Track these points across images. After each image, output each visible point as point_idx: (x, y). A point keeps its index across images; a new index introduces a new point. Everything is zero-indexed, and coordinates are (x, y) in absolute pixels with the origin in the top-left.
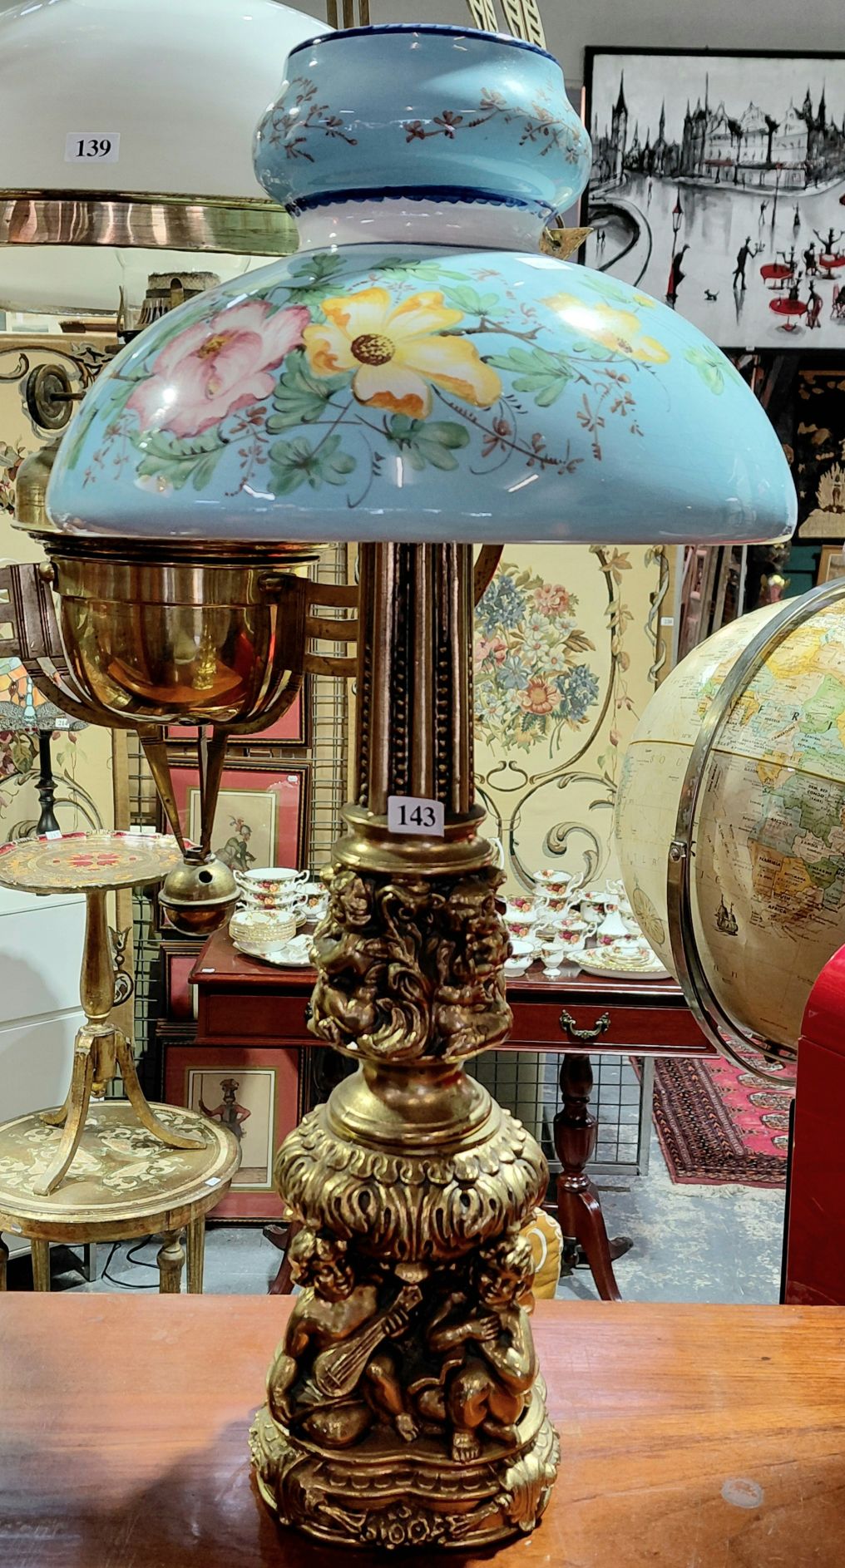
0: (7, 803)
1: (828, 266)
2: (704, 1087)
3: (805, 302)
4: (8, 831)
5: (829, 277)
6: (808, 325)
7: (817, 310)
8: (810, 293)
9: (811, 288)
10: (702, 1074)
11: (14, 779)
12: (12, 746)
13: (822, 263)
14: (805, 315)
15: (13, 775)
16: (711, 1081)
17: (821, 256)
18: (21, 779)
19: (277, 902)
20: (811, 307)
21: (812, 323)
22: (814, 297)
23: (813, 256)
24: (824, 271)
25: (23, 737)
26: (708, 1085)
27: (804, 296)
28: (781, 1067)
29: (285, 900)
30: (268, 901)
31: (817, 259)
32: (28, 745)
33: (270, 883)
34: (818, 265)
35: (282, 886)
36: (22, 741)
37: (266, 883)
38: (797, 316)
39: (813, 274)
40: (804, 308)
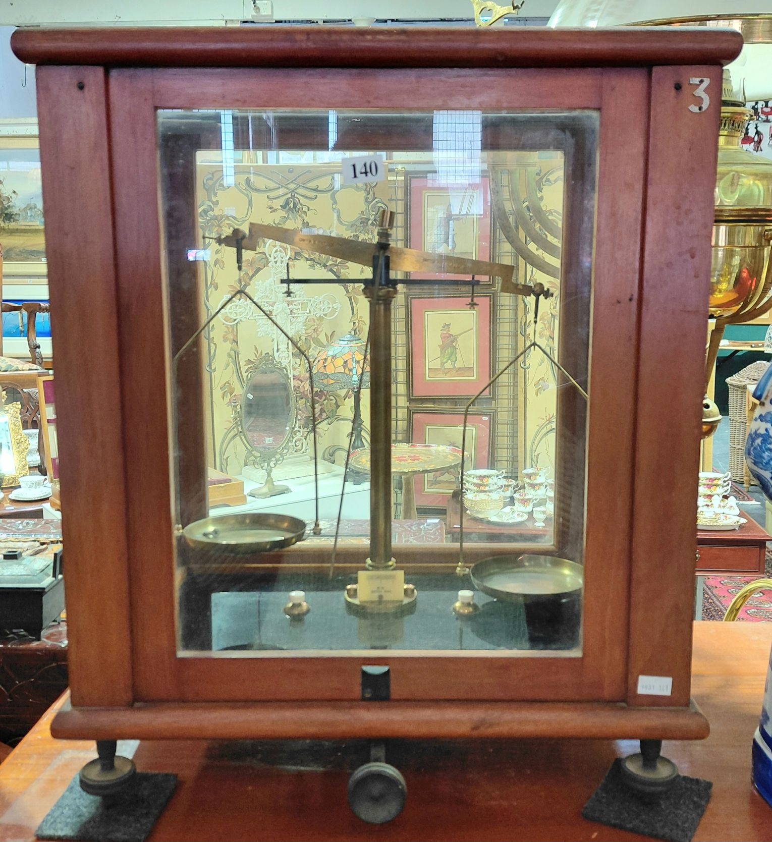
0: (322, 435)
1: (767, 114)
2: (717, 606)
3: (753, 136)
4: (323, 451)
5: (767, 121)
6: (755, 150)
7: (760, 141)
8: (755, 130)
9: (756, 128)
10: (714, 599)
11: (326, 422)
12: (325, 402)
13: (763, 113)
14: (753, 144)
15: (325, 419)
16: (721, 603)
17: (762, 108)
18: (330, 421)
19: (487, 488)
20: (756, 139)
21: (757, 148)
22: (757, 133)
23: (757, 109)
24: (764, 117)
25: (332, 398)
26: (719, 604)
27: (752, 133)
28: (762, 595)
29: (492, 488)
30: (482, 488)
31: (760, 110)
32: (334, 402)
33: (484, 477)
34: (760, 114)
35: (490, 479)
36: (332, 400)
37: (482, 477)
38: (748, 145)
39: (758, 120)
40: (752, 140)
